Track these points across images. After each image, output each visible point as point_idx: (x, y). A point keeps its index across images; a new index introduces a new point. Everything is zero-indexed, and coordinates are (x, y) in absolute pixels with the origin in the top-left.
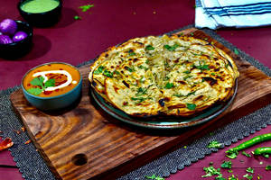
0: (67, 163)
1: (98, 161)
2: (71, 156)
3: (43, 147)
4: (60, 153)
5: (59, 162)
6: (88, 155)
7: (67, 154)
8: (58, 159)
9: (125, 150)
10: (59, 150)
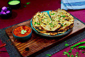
0: (23, 50)
1: (33, 50)
2: (24, 48)
3: (16, 45)
4: (21, 47)
5: (21, 50)
6: (30, 48)
7: (23, 48)
9: (41, 46)
10: (21, 46)
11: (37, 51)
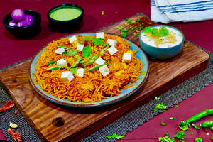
1: (73, 122)
2: (51, 120)
3: (28, 114)
6: (65, 118)
8: (41, 122)
10: (42, 115)
11: (85, 126)
